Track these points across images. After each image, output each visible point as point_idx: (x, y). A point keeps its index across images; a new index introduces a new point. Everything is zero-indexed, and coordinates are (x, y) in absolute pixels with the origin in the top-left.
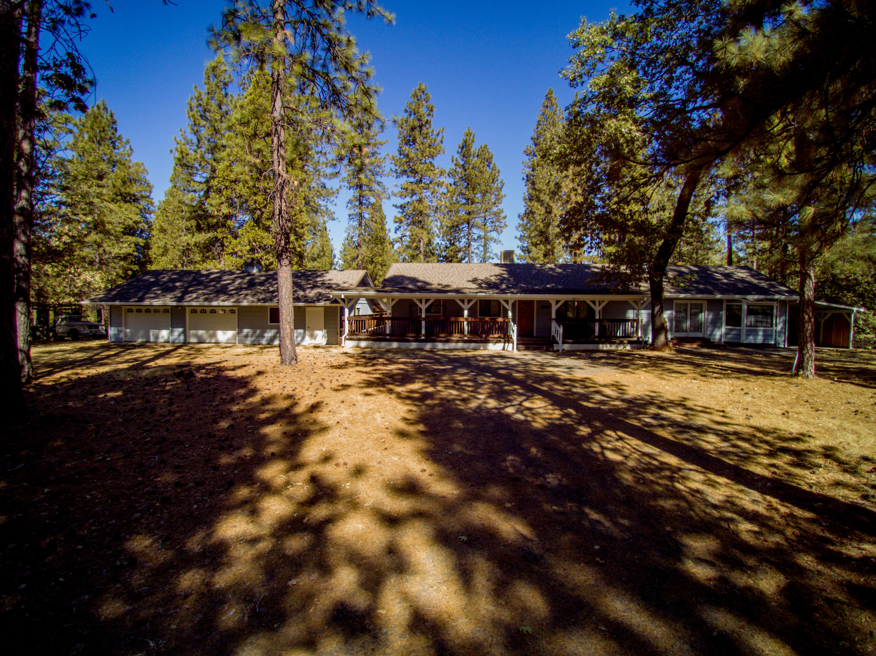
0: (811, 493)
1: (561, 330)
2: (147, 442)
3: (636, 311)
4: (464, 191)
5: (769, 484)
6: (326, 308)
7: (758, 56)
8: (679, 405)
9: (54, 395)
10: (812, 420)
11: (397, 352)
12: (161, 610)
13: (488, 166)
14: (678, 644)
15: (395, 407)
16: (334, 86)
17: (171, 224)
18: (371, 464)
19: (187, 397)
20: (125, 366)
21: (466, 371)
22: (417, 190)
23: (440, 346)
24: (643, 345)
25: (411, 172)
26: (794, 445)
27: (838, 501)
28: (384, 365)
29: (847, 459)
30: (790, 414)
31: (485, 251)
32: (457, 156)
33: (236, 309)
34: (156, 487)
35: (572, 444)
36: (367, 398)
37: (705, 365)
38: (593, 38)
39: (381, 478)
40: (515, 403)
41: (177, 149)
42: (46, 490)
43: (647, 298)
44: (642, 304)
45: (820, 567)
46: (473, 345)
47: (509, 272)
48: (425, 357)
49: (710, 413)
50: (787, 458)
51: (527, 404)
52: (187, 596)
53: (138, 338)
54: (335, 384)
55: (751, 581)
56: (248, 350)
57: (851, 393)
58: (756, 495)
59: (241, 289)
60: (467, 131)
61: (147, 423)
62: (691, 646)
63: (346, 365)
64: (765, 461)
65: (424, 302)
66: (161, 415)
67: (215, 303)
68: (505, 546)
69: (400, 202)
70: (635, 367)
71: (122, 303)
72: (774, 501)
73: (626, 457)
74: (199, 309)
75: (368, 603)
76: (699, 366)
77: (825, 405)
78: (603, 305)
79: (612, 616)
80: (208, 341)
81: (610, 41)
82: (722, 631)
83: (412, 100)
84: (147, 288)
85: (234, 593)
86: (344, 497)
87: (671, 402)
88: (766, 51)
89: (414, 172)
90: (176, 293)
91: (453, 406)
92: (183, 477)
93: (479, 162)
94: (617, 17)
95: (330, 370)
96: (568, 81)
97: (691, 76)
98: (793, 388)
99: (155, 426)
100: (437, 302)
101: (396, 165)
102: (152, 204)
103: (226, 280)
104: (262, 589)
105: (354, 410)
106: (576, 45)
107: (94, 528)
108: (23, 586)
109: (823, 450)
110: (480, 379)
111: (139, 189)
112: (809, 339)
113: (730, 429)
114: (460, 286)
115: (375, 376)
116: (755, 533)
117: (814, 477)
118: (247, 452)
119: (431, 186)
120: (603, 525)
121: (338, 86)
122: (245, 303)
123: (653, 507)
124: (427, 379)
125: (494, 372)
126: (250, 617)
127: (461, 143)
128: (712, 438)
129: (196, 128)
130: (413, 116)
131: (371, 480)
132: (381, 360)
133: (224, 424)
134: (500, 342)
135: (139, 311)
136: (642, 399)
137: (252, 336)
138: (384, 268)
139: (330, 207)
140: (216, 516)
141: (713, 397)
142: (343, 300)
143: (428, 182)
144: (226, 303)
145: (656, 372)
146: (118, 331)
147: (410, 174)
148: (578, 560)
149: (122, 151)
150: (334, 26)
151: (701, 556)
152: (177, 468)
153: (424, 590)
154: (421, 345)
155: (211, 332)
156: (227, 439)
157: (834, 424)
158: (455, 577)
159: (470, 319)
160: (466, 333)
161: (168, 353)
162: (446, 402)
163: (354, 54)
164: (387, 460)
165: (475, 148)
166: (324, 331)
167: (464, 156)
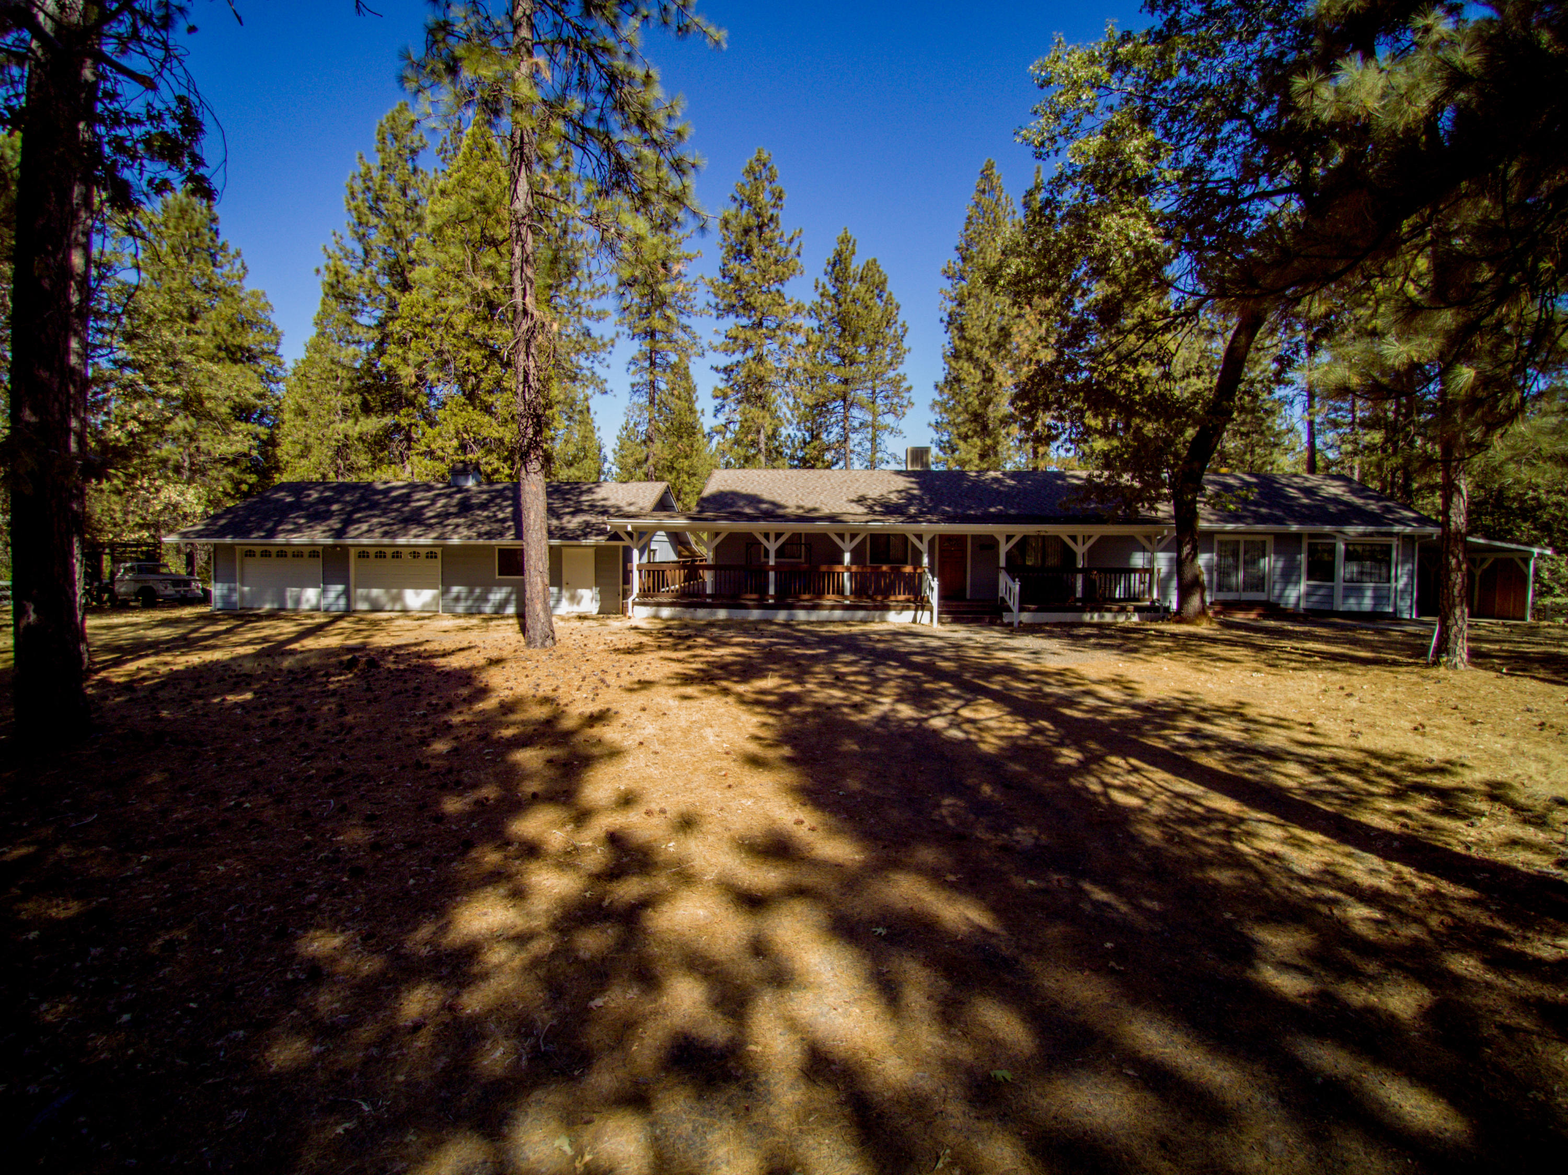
0: (1469, 858)
1: (1016, 587)
2: (312, 776)
3: (1148, 555)
4: (836, 342)
5: (1396, 844)
6: (598, 549)
7: (1369, 105)
8: (1233, 714)
9: (130, 700)
10: (1466, 740)
11: (726, 625)
12: (375, 1051)
13: (880, 297)
14: (1259, 1097)
15: (737, 719)
16: (619, 157)
17: (315, 400)
18: (706, 811)
19: (369, 701)
20: (249, 650)
21: (853, 658)
22: (755, 340)
23: (801, 615)
24: (1161, 614)
25: (743, 307)
26: (1436, 780)
27: (1515, 870)
28: (707, 647)
29: (1529, 802)
30: (1427, 729)
31: (874, 449)
32: (825, 280)
33: (438, 551)
34: (338, 850)
35: (1052, 779)
36: (686, 703)
37: (1273, 648)
38: (1076, 71)
39: (727, 835)
40: (946, 710)
41: (327, 267)
42: (145, 858)
43: (1170, 531)
44: (1160, 541)
45: (1489, 977)
46: (861, 614)
47: (921, 486)
48: (777, 635)
49: (1288, 728)
50: (1426, 801)
51: (966, 713)
52: (417, 1027)
53: (265, 602)
54: (626, 680)
55: (1373, 999)
56: (462, 622)
57: (1532, 694)
58: (1375, 862)
59: (448, 515)
60: (841, 234)
61: (306, 746)
62: (1281, 1100)
63: (639, 649)
64: (1388, 806)
65: (772, 537)
66: (327, 732)
67: (401, 541)
68: (951, 943)
69: (724, 361)
70: (1150, 650)
71: (237, 541)
72: (1407, 872)
73: (1147, 800)
74: (372, 551)
75: (728, 1034)
76: (1263, 649)
77: (1487, 714)
78: (1090, 543)
79: (1145, 1053)
80: (388, 607)
81: (1105, 77)
82: (1330, 1076)
83: (744, 180)
84: (282, 513)
85: (499, 1022)
86: (667, 865)
87: (1219, 709)
88: (1383, 96)
89: (748, 307)
90: (331, 522)
91: (839, 717)
92: (382, 834)
93: (863, 290)
94: (1118, 34)
95: (613, 656)
96: (1032, 148)
97: (1247, 137)
98: (1430, 686)
99: (320, 750)
100: (796, 538)
101: (716, 296)
102: (281, 364)
103: (420, 499)
104: (545, 1015)
105: (666, 722)
106: (1045, 84)
107: (238, 919)
108: (126, 1017)
109: (1487, 788)
110: (881, 671)
111: (258, 338)
112: (1457, 600)
113: (1323, 753)
114: (836, 510)
115: (694, 666)
116: (1376, 921)
117: (1473, 832)
118: (490, 792)
119: (779, 332)
120: (1117, 910)
121: (626, 156)
122: (455, 540)
123: (1201, 880)
124: (786, 671)
125: (903, 659)
126: (530, 1060)
127: (831, 256)
128: (1293, 768)
129: (361, 231)
130: (746, 208)
131: (711, 838)
132: (701, 640)
133: (441, 746)
134: (908, 608)
135: (266, 554)
136: (1167, 705)
137: (466, 599)
138: (693, 479)
139: (600, 371)
140: (450, 897)
141: (1291, 701)
142: (630, 535)
143: (774, 326)
144: (422, 541)
145: (1189, 660)
146: (230, 589)
147: (741, 311)
148: (1079, 966)
149: (227, 271)
150: (623, 49)
151: (1287, 959)
152: (370, 820)
153: (822, 1015)
154: (769, 614)
155: (395, 591)
156: (450, 771)
157: (1504, 746)
158: (872, 993)
159: (854, 568)
160: (847, 592)
161: (320, 627)
162: (824, 710)
163: (657, 100)
164: (734, 805)
165: (856, 265)
166: (595, 590)
167: (837, 280)
